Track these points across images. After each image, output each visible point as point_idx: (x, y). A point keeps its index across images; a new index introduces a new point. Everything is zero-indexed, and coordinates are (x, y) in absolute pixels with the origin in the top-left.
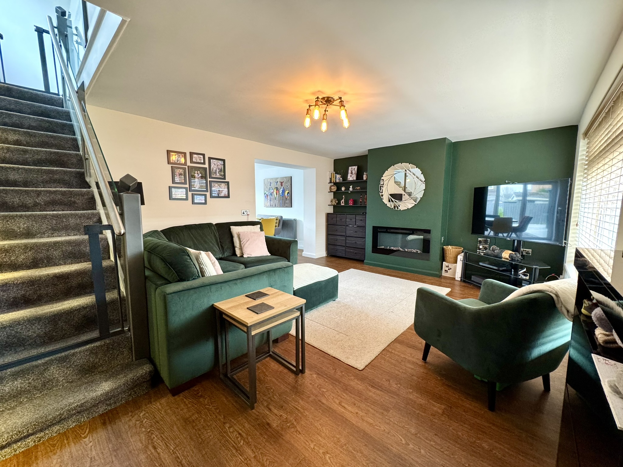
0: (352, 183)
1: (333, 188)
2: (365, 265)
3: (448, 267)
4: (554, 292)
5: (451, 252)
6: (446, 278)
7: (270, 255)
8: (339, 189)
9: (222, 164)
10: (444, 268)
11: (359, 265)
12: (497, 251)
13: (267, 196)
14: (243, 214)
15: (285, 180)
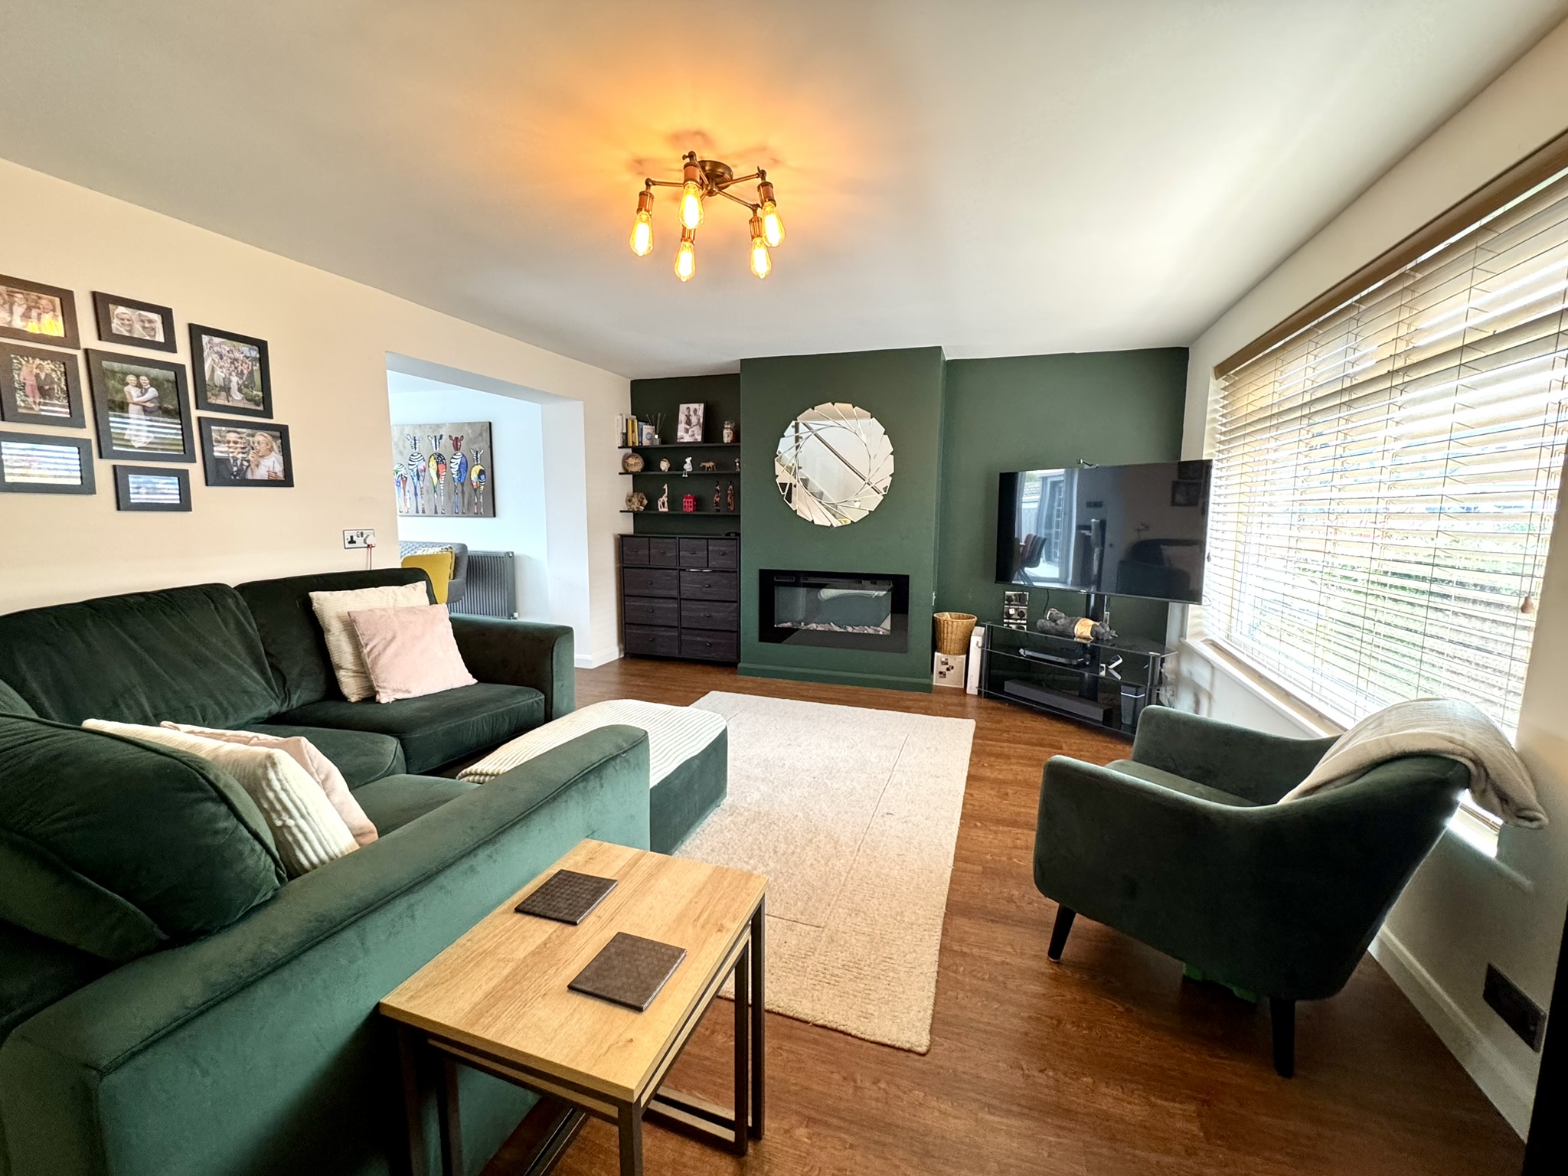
0: (689, 449)
1: (631, 461)
2: (742, 677)
3: (947, 664)
4: (1471, 755)
5: (955, 626)
6: (942, 691)
7: (475, 681)
8: (650, 464)
9: (254, 359)
10: (938, 667)
11: (724, 677)
12: (1062, 620)
13: (404, 479)
14: (347, 545)
15: (468, 432)
